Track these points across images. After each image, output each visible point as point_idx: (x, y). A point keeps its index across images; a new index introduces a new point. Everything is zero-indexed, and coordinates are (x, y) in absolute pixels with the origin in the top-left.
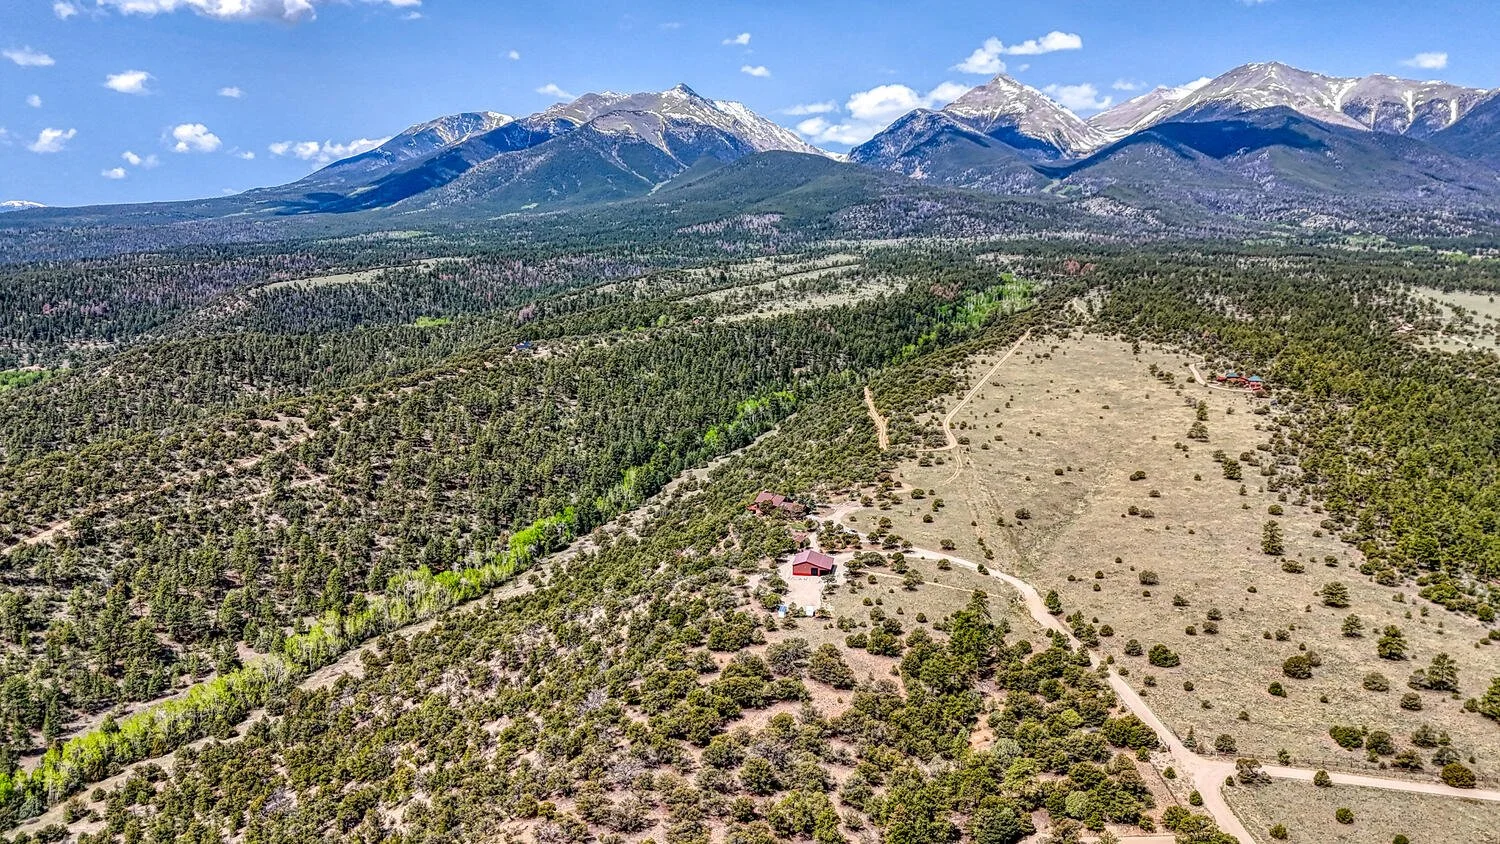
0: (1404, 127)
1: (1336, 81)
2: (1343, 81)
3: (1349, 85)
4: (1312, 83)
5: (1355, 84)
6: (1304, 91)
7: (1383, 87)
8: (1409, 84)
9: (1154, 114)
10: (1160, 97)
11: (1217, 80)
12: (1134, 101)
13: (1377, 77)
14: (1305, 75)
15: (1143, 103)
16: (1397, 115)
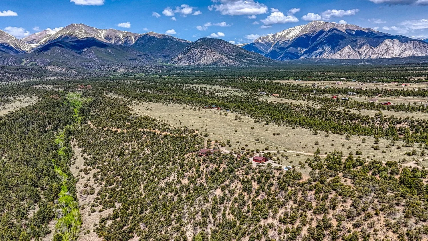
0: (122, 44)
1: (100, 30)
2: (102, 30)
3: (104, 32)
4: (94, 30)
5: (106, 31)
6: (92, 33)
7: (114, 32)
8: (121, 32)
9: (45, 39)
10: (46, 33)
11: (65, 28)
12: (36, 34)
13: (112, 30)
14: (92, 28)
15: (40, 35)
16: (120, 40)
